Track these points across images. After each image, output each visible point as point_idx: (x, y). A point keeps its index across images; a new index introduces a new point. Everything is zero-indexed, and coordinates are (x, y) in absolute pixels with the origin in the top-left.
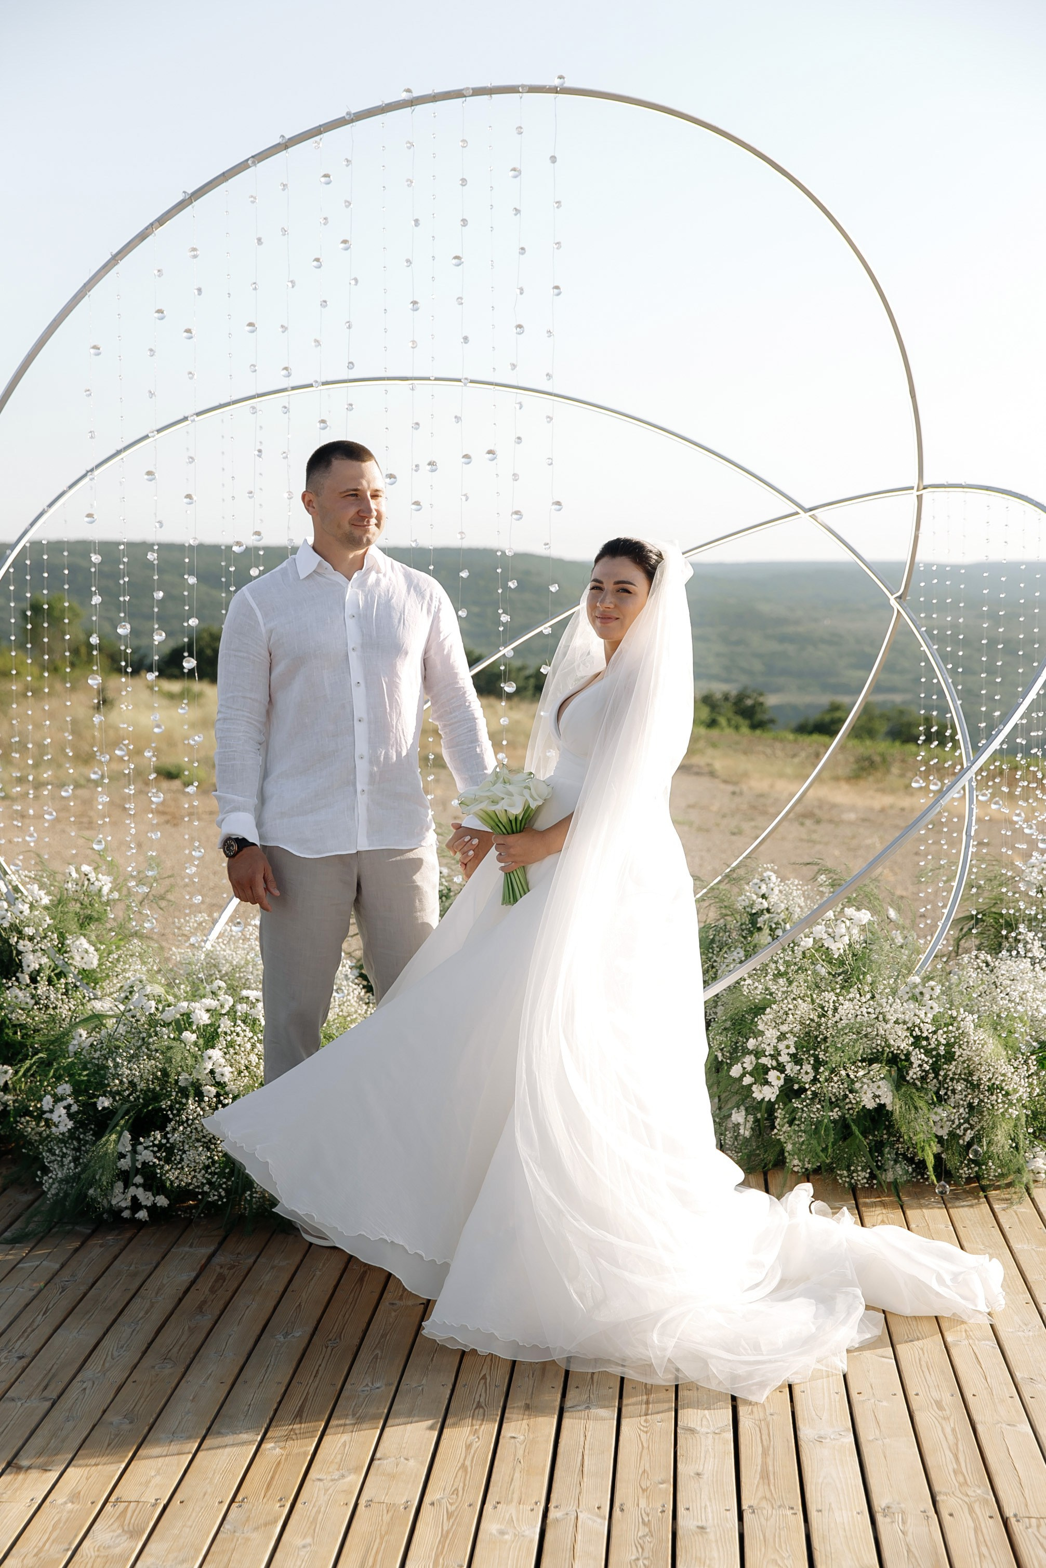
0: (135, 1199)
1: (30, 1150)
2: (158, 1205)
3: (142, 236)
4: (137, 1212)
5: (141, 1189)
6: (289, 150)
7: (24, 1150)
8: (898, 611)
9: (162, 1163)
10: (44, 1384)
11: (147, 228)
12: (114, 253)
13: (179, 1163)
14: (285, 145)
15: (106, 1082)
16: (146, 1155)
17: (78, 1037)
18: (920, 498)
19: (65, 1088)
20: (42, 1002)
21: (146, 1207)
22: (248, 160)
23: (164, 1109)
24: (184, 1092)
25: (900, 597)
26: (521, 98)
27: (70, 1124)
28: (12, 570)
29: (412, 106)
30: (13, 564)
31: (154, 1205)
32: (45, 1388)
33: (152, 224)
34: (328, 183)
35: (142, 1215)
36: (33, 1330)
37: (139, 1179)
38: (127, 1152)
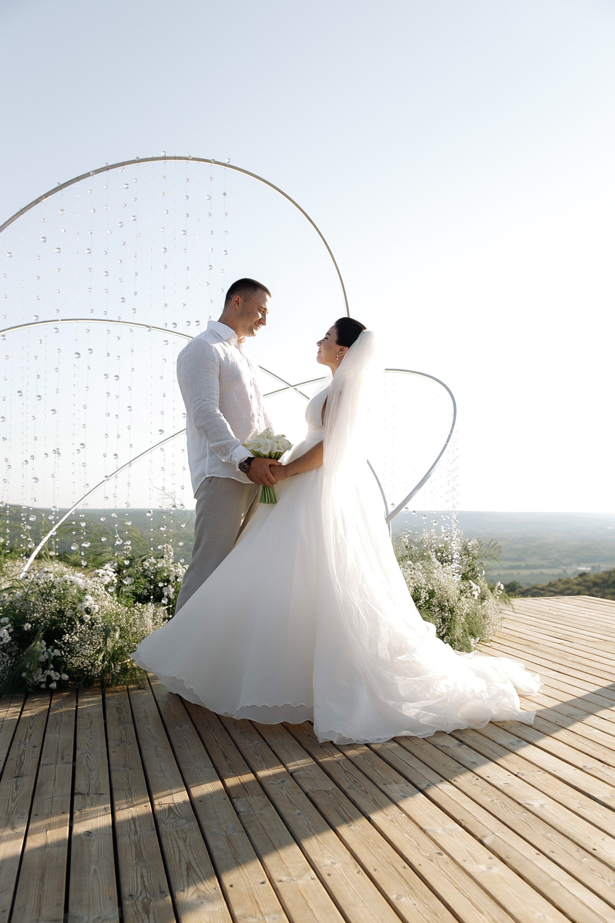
0: (49, 677)
2: (63, 679)
3: (37, 202)
4: (50, 684)
5: (53, 671)
6: (110, 171)
10: (60, 757)
11: (39, 198)
12: (22, 208)
14: (107, 168)
15: (26, 616)
16: (56, 652)
19: (6, 619)
21: (55, 680)
22: (90, 172)
23: (62, 628)
24: (72, 620)
26: (211, 165)
29: (165, 159)
31: (61, 678)
32: (63, 758)
33: (41, 197)
34: (127, 188)
35: (54, 685)
36: (31, 735)
37: (52, 666)
38: (44, 651)
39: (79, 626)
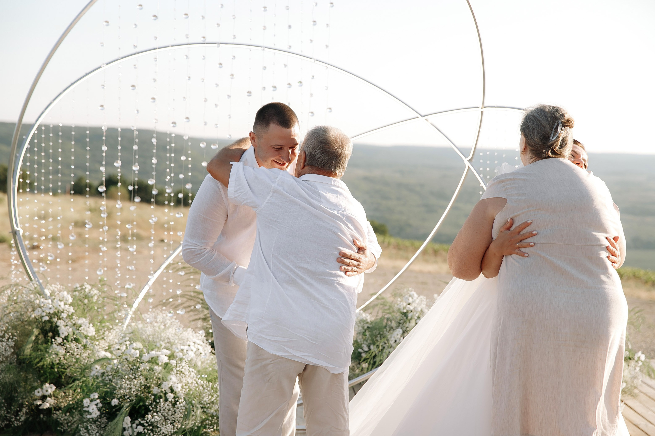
1: (62, 428)
7: (58, 428)
8: (469, 167)
9: (149, 432)
13: (159, 432)
15: (115, 392)
16: (139, 428)
17: (95, 369)
18: (482, 112)
19: (96, 395)
20: (71, 351)
23: (147, 405)
24: (157, 397)
25: (469, 160)
27: (98, 413)
28: (36, 132)
30: (37, 129)
38: (129, 427)
39: (162, 404)
